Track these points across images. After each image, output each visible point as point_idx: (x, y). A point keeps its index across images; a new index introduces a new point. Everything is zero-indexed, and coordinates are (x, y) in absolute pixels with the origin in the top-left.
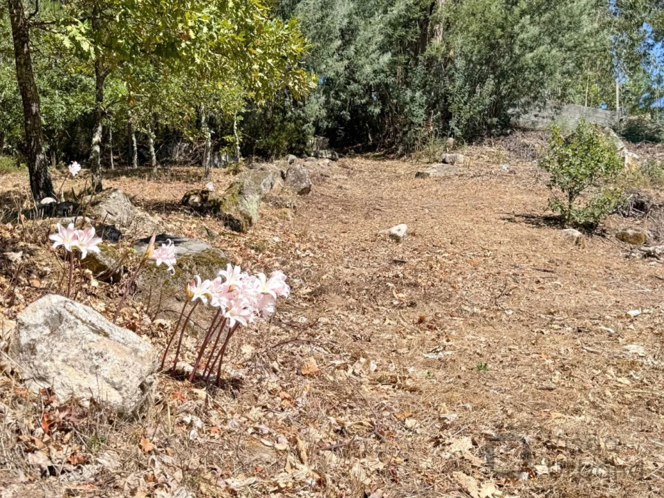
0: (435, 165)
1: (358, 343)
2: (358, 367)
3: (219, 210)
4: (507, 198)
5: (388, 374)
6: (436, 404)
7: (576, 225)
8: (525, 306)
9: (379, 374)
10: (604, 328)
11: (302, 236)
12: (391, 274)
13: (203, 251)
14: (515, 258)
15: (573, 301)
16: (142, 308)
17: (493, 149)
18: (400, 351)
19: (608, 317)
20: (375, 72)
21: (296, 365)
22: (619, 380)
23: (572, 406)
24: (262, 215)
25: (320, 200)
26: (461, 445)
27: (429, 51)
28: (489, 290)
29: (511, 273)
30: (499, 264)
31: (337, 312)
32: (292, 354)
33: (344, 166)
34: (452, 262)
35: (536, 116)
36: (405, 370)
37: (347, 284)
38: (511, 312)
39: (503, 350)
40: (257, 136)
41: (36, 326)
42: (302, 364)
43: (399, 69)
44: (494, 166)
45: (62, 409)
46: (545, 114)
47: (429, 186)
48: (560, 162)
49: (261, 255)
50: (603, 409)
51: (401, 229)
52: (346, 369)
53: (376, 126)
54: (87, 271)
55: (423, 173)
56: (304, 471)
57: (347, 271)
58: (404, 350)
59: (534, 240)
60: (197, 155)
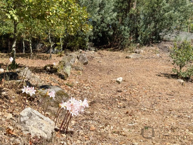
0: (133, 54)
1: (107, 120)
2: (107, 128)
3: (57, 72)
4: (158, 67)
5: (116, 130)
6: (131, 140)
7: (182, 78)
8: (162, 108)
9: (114, 131)
10: (187, 116)
11: (86, 81)
12: (117, 96)
13: (59, 91)
14: (160, 90)
15: (178, 106)
16: (41, 109)
17: (154, 48)
18: (121, 123)
19: (189, 112)
20: (111, 19)
21: (88, 127)
22: (189, 133)
23: (173, 141)
24: (71, 73)
25: (91, 67)
27: (131, 12)
28: (150, 102)
29: (158, 96)
30: (154, 92)
31: (99, 109)
32: (86, 123)
33: (99, 54)
34: (138, 91)
35: (170, 36)
36: (122, 129)
37: (102, 99)
38: (157, 110)
39: (153, 123)
40: (68, 42)
41: (25, 116)
42: (90, 127)
43: (120, 18)
44: (154, 54)
46: (173, 35)
47: (131, 62)
48: (177, 55)
49: (73, 89)
50: (183, 142)
51: (120, 79)
52: (104, 128)
53: (111, 38)
54: (25, 97)
55: (128, 57)
57: (102, 95)
58: (122, 123)
59: (167, 83)
60: (45, 48)
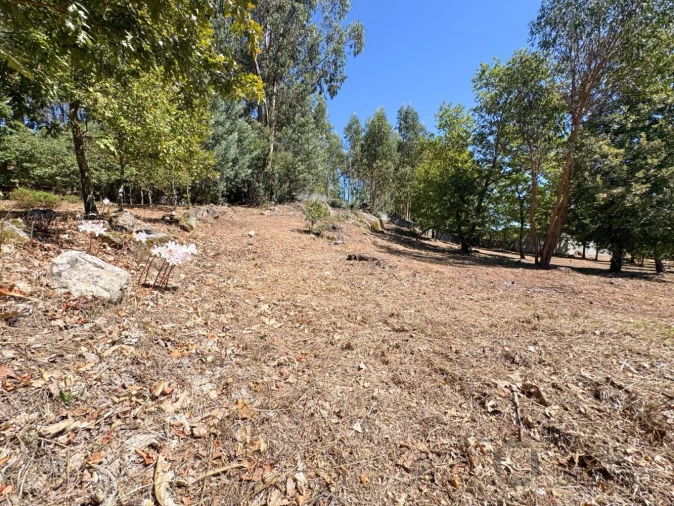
0: (267, 211)
1: (231, 273)
2: (229, 282)
3: (178, 223)
4: (292, 224)
5: (241, 284)
6: (257, 294)
7: (314, 234)
8: (294, 260)
9: (237, 284)
10: (318, 267)
11: (214, 234)
12: (247, 249)
13: (162, 237)
14: (293, 244)
15: (310, 258)
16: (133, 259)
17: (288, 207)
19: (320, 263)
20: (246, 176)
21: (204, 281)
22: (321, 283)
24: (197, 226)
25: (223, 221)
26: (264, 307)
27: (266, 170)
28: (282, 254)
29: (290, 249)
30: (287, 246)
31: (224, 262)
32: (203, 277)
33: (233, 209)
34: (270, 245)
35: (303, 196)
36: (248, 282)
37: (229, 252)
38: (289, 262)
39: (284, 275)
41: (62, 264)
42: (206, 281)
43: (255, 175)
44: (288, 212)
45: (74, 301)
46: (306, 196)
47: (265, 218)
48: (309, 212)
50: (315, 293)
51: (252, 233)
52: (224, 282)
53: (246, 195)
54: (105, 244)
55: (263, 213)
56: (199, 320)
57: (230, 247)
58: (248, 275)
59: (299, 238)
